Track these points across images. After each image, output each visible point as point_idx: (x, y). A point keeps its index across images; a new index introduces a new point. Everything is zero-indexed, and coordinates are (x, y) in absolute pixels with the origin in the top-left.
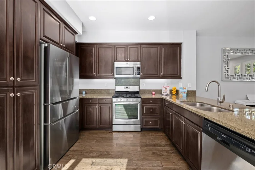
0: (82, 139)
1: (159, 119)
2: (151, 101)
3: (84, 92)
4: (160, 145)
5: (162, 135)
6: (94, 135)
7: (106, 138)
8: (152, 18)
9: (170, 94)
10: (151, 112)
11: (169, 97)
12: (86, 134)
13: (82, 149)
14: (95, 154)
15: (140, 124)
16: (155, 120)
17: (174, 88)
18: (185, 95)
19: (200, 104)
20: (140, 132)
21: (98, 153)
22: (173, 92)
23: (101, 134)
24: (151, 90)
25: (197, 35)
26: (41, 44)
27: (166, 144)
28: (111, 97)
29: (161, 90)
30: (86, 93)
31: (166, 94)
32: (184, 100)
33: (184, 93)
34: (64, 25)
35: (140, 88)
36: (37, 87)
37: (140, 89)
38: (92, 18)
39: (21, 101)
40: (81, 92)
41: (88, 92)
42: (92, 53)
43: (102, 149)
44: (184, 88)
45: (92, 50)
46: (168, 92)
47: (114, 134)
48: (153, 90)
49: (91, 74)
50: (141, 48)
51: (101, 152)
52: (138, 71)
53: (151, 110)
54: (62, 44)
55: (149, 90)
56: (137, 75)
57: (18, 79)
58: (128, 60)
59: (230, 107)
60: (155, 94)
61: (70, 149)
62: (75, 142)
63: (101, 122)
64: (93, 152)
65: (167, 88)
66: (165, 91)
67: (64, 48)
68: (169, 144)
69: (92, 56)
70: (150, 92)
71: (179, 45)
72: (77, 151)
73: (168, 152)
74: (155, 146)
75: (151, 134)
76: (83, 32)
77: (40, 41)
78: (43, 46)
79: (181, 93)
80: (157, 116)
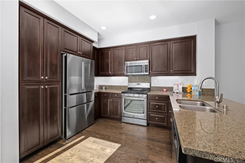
0: (96, 124)
1: (166, 117)
2: (157, 98)
3: (104, 88)
4: (158, 141)
5: (167, 132)
6: (106, 123)
7: (114, 126)
8: (153, 17)
9: (183, 92)
10: (157, 109)
11: (182, 94)
12: (101, 121)
13: (93, 131)
14: (99, 136)
15: (146, 119)
16: (161, 117)
17: (189, 85)
18: (197, 93)
19: (200, 103)
20: (146, 126)
21: (102, 136)
22: (187, 89)
23: (112, 123)
24: (163, 87)
25: (216, 25)
26: (62, 54)
27: (164, 141)
28: (121, 93)
29: (172, 88)
30: (106, 88)
31: (178, 91)
32: (197, 99)
33: (197, 91)
34: (81, 38)
35: (150, 85)
36: (59, 83)
37: (152, 86)
38: (104, 28)
39: (48, 91)
40: (101, 87)
41: (107, 87)
42: (109, 55)
43: (106, 133)
44: (196, 86)
45: (109, 53)
46: (181, 90)
47: (123, 124)
48: (165, 87)
49: (107, 73)
50: (150, 46)
51: (104, 135)
52: (146, 69)
53: (157, 107)
54: (79, 52)
55: (161, 87)
56: (145, 72)
57: (46, 78)
58: (138, 59)
59: (224, 109)
60: (166, 91)
61: (86, 130)
62: (91, 125)
63: (113, 113)
64: (99, 134)
65: (179, 85)
66: (177, 89)
67: (82, 54)
68: (169, 142)
69: (108, 58)
70: (161, 89)
71: (193, 38)
72: (89, 131)
73: (162, 148)
74: (152, 141)
75: (155, 130)
76: (98, 40)
77: (62, 52)
78: (64, 55)
79: (194, 91)
80: (163, 113)
